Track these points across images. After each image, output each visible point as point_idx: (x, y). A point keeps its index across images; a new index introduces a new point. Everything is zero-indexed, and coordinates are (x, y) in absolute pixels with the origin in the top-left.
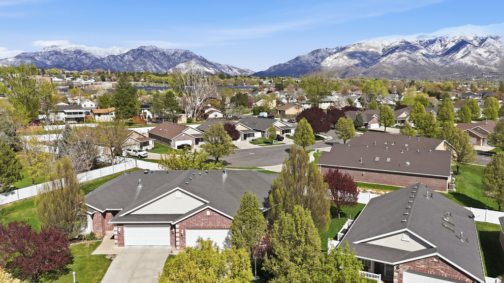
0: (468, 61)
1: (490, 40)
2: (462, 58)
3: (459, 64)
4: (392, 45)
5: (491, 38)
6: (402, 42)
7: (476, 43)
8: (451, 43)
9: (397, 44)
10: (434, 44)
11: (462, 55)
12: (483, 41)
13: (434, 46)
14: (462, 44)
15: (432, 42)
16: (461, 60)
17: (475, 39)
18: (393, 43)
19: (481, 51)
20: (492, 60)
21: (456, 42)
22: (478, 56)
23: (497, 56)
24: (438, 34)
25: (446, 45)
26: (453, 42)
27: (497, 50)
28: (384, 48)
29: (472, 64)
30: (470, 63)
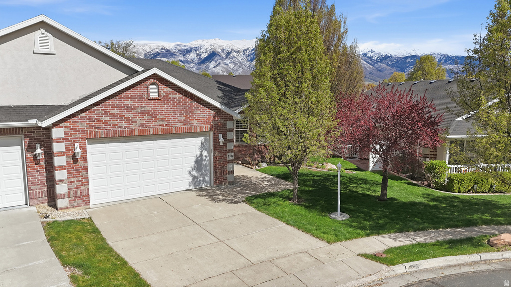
0: (219, 70)
1: (233, 54)
2: (214, 67)
3: (212, 72)
4: (154, 52)
5: (234, 51)
6: (162, 49)
7: (223, 55)
8: (204, 53)
9: (158, 50)
10: (191, 53)
11: (214, 65)
12: (228, 54)
13: (191, 55)
14: (212, 55)
15: (189, 51)
16: (214, 69)
17: (223, 52)
18: (154, 49)
19: (227, 61)
20: (237, 70)
21: (208, 53)
22: (226, 66)
23: (240, 67)
24: (193, 44)
25: (200, 55)
26: (205, 52)
27: (240, 63)
28: (146, 54)
29: (222, 73)
30: (221, 73)
